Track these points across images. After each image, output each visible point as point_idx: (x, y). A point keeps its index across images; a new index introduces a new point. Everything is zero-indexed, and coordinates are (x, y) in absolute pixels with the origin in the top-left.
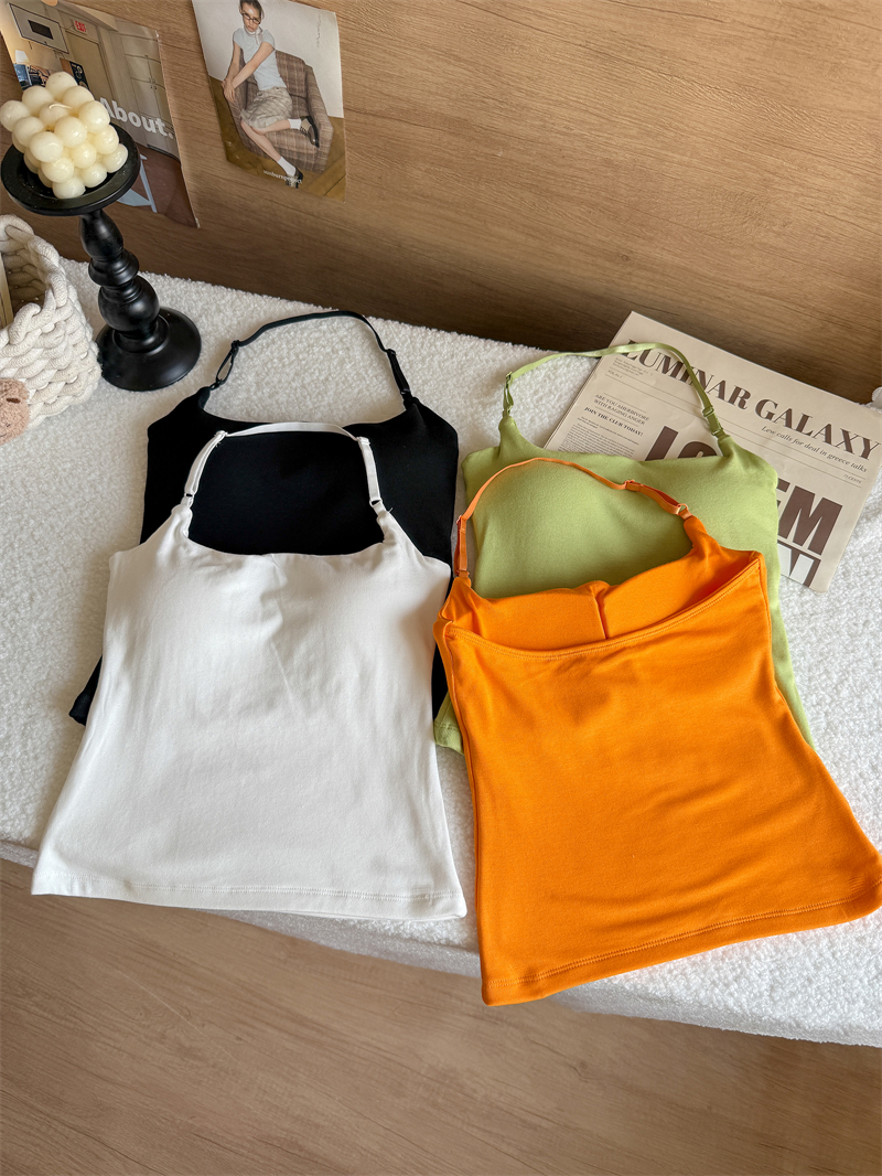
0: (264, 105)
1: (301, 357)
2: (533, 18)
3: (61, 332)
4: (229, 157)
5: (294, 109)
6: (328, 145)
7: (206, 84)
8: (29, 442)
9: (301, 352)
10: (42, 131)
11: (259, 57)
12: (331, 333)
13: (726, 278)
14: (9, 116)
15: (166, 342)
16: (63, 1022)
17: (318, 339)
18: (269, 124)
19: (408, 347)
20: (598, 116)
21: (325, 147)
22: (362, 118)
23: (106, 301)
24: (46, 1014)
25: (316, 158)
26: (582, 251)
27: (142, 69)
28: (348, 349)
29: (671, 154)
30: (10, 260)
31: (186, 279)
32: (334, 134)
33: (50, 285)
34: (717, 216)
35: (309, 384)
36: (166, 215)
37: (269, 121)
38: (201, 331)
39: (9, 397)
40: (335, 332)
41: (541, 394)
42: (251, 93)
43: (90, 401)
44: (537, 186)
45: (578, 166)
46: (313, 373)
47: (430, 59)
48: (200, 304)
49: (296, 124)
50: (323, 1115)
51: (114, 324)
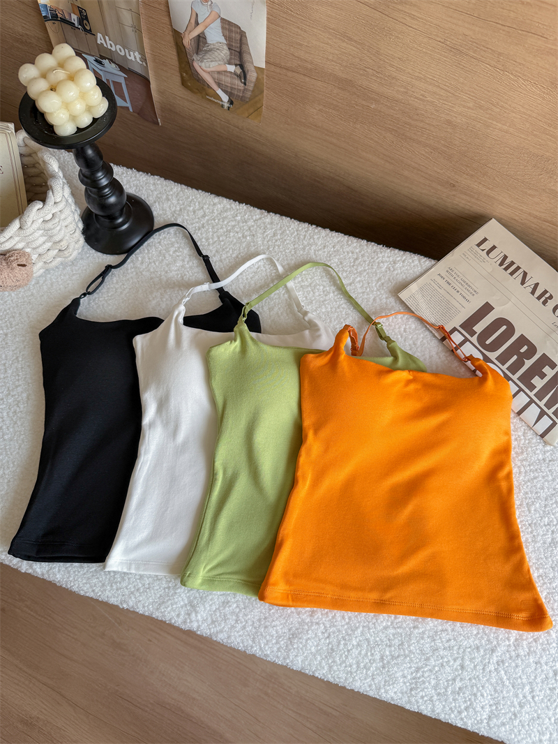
0: (210, 53)
1: (221, 239)
2: (408, 18)
3: (57, 220)
4: (184, 83)
5: (231, 58)
6: (252, 85)
7: (171, 33)
8: (33, 285)
9: (221, 235)
10: (47, 90)
11: (208, 20)
12: (243, 223)
13: (521, 208)
14: (25, 76)
15: (131, 221)
16: (43, 619)
17: (234, 226)
18: (212, 66)
19: (295, 238)
20: (446, 90)
21: (251, 86)
22: (278, 70)
23: (89, 195)
24: (32, 613)
25: (243, 92)
26: (422, 176)
27: (127, 18)
28: (253, 235)
29: (495, 123)
30: (26, 159)
31: (147, 173)
32: (257, 78)
33: (51, 186)
34: (522, 167)
35: (225, 259)
36: (138, 114)
37: (213, 64)
38: (155, 213)
39: (19, 263)
40: (246, 222)
41: (383, 281)
42: (201, 44)
43: (76, 259)
44: (396, 131)
45: (427, 122)
46: (228, 252)
47: (330, 37)
48: (156, 193)
49: (232, 68)
50: (198, 692)
51: (95, 211)
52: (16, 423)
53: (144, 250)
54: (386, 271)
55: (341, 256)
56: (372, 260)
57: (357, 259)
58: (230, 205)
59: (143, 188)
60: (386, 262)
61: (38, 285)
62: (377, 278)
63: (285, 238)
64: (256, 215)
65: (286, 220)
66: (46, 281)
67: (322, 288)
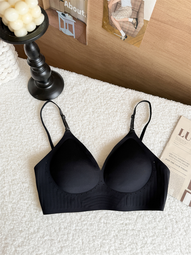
37: (121, 18)
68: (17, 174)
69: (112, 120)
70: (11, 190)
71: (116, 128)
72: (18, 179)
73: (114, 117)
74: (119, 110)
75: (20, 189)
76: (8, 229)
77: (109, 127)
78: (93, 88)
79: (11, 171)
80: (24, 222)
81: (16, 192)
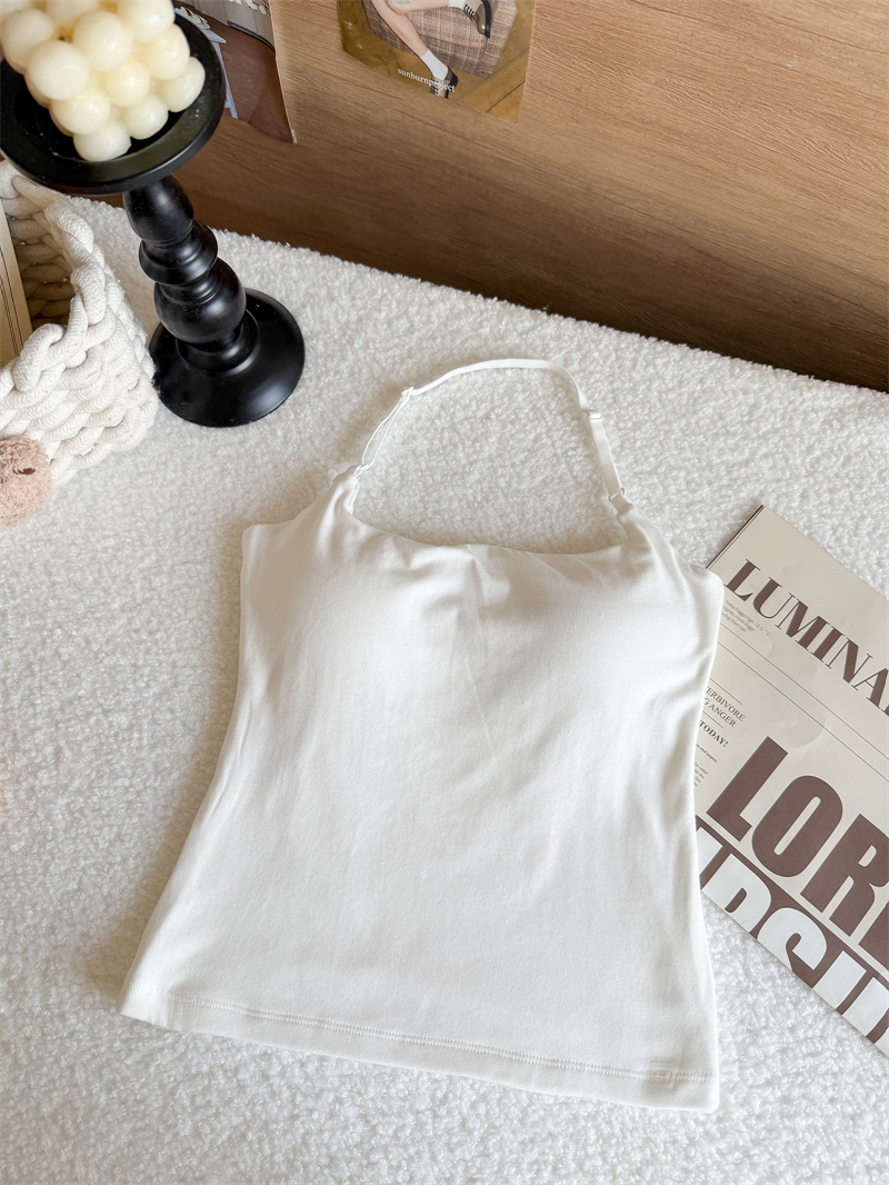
4: (347, 45)
6: (504, 36)
10: (51, 40)
21: (500, 37)
23: (165, 301)
25: (482, 54)
30: (21, 228)
31: (284, 244)
32: (517, 19)
33: (79, 287)
36: (250, 122)
39: (17, 467)
43: (143, 442)
51: (178, 332)
52: (34, 814)
53: (287, 414)
54: (824, 430)
55: (721, 402)
56: (790, 408)
57: (756, 406)
58: (466, 301)
59: (276, 275)
60: (823, 409)
61: (65, 502)
62: (803, 448)
63: (591, 368)
64: (522, 322)
65: (589, 330)
66: (80, 491)
67: (683, 474)
68: (83, 676)
69: (468, 456)
70: (62, 743)
71: (482, 490)
72: (88, 699)
73: (476, 440)
74: (496, 411)
75: (99, 735)
76: (57, 890)
77: (453, 486)
78: (384, 314)
79: (58, 668)
80: (119, 859)
81: (80, 750)
